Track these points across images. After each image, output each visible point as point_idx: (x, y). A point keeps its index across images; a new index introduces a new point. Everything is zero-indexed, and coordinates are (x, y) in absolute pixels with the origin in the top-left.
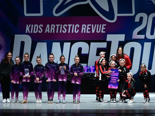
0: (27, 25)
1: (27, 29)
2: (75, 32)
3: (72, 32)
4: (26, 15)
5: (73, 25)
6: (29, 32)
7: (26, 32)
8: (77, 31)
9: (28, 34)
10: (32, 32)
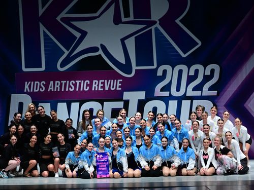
0: (26, 83)
1: (27, 87)
2: (85, 89)
3: (81, 90)
4: (24, 69)
5: (82, 81)
6: (29, 91)
7: (25, 91)
8: (86, 88)
9: (27, 93)
10: (32, 91)
